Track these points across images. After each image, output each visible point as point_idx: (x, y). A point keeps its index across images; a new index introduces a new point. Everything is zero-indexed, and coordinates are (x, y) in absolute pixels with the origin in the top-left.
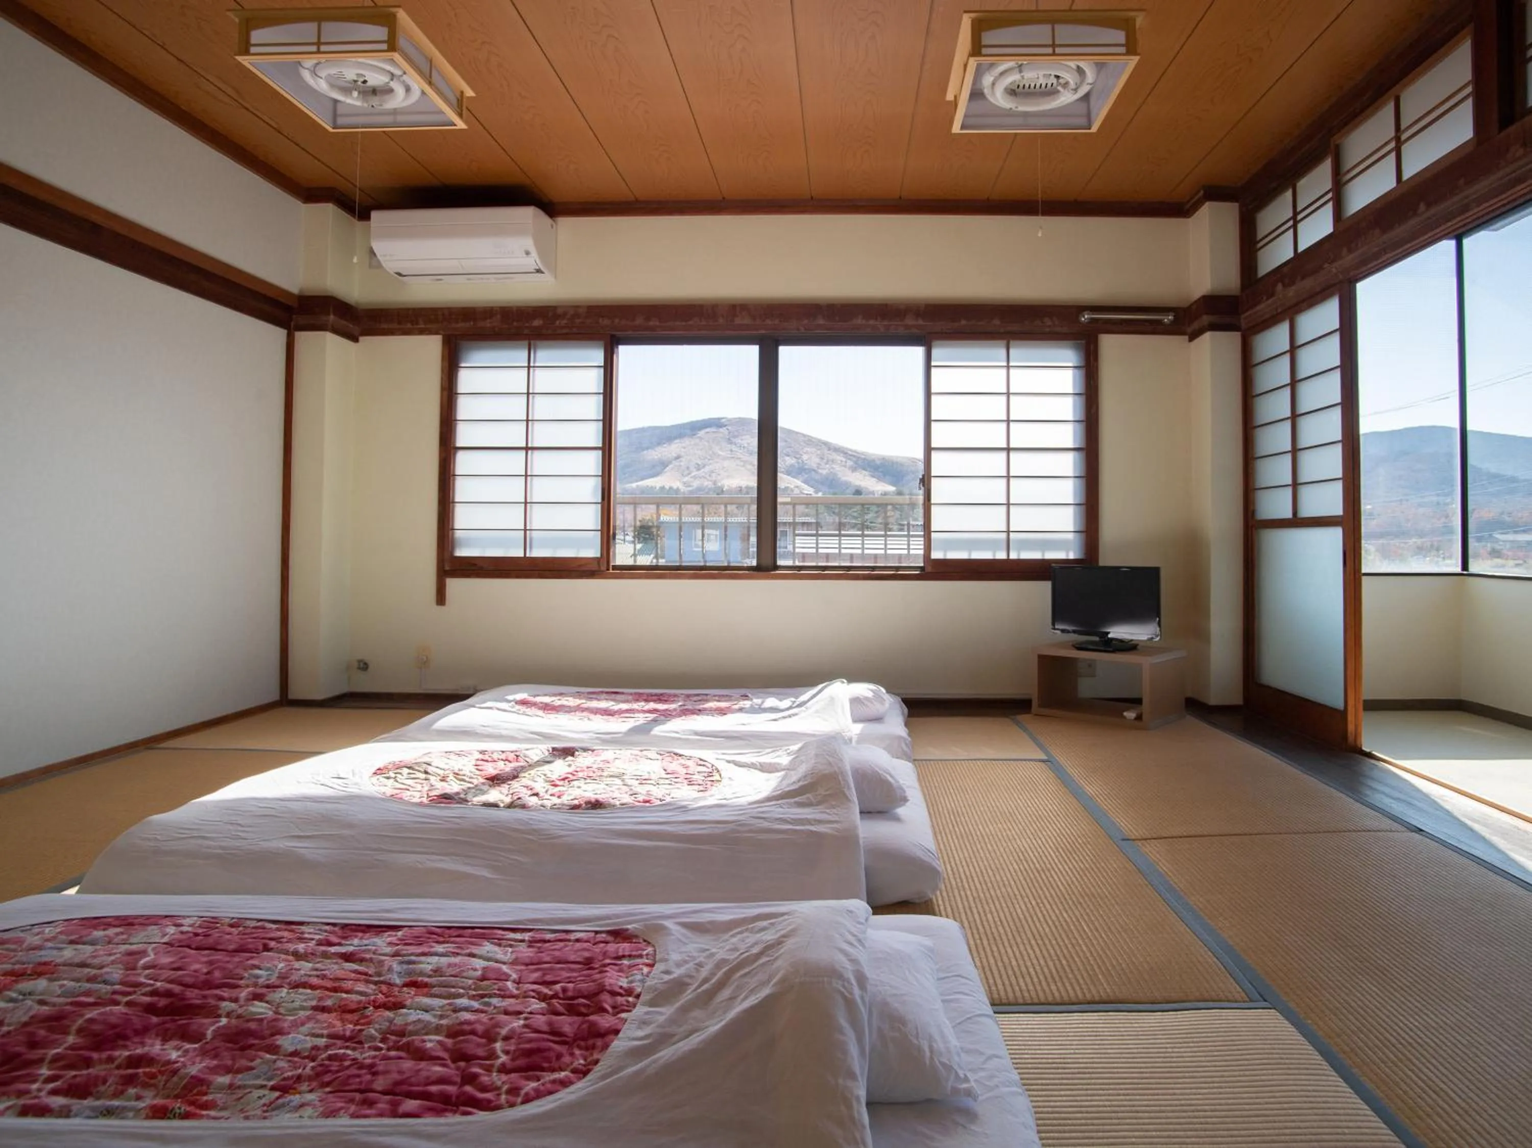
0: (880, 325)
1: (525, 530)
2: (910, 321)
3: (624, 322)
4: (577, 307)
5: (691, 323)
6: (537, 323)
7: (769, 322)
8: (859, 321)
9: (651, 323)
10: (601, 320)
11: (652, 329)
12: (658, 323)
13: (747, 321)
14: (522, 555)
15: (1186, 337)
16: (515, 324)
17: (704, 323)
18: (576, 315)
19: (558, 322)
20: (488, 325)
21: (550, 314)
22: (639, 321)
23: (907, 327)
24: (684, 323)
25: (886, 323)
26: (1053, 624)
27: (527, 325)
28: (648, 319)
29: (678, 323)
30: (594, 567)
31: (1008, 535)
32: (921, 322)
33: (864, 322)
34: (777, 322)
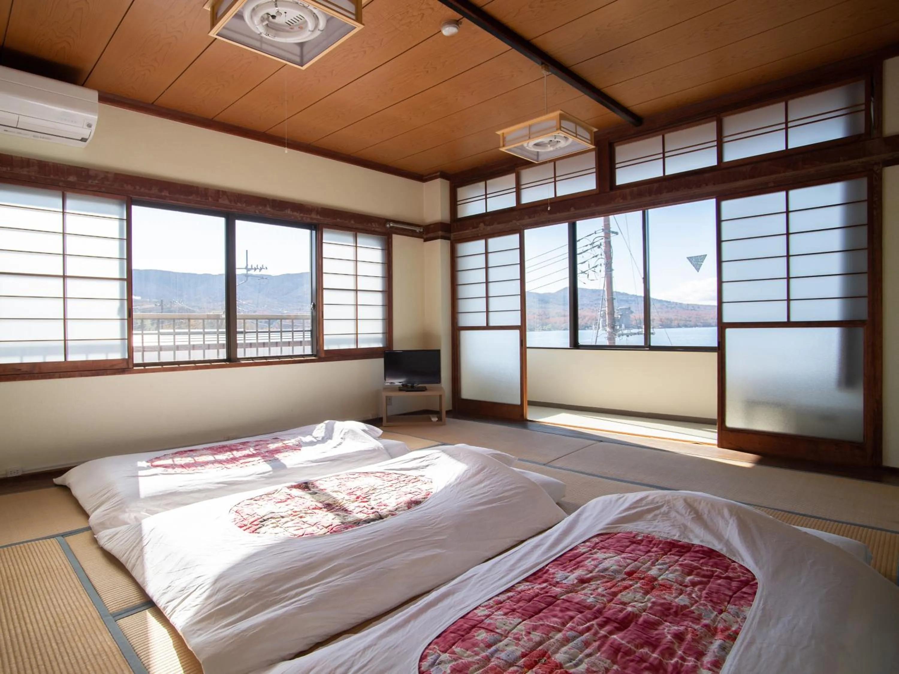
0: (298, 215)
1: (65, 340)
2: (314, 216)
3: (142, 190)
4: (107, 172)
5: (190, 198)
6: (72, 179)
7: (239, 205)
8: (289, 212)
9: (163, 194)
10: (125, 185)
11: (164, 198)
12: (167, 194)
13: (226, 202)
14: (63, 360)
15: (422, 240)
16: (52, 176)
17: (199, 199)
18: (106, 178)
19: (90, 182)
20: (25, 173)
21: (83, 174)
22: (154, 191)
23: (311, 219)
24: (185, 197)
25: (302, 215)
26: (385, 379)
27: (62, 179)
28: (161, 190)
29: (182, 197)
30: (124, 366)
31: (357, 336)
32: (319, 217)
33: (291, 213)
34: (244, 205)
